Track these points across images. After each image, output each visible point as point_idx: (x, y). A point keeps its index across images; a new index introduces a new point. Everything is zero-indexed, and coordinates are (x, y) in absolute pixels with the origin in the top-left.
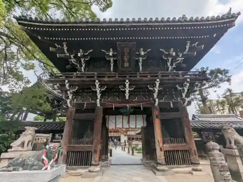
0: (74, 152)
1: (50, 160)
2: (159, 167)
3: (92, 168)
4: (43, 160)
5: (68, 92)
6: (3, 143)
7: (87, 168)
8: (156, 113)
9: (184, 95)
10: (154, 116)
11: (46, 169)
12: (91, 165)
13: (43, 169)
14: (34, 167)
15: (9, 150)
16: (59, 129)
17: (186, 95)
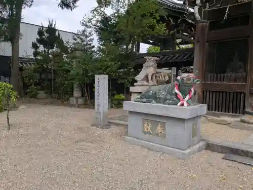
0: (213, 92)
1: (186, 96)
3: (246, 118)
4: (176, 94)
6: (127, 79)
7: (238, 116)
11: (182, 105)
12: (244, 113)
13: (179, 104)
14: (167, 101)
15: (135, 84)
16: (185, 59)
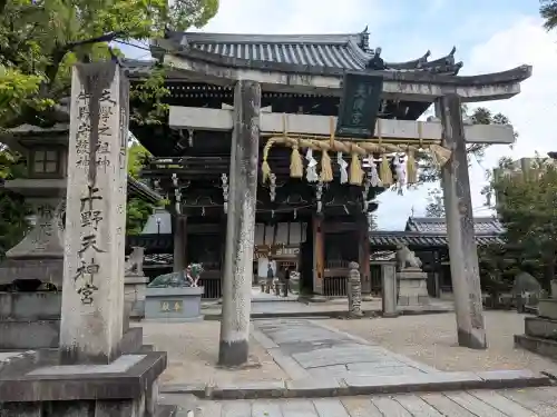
2: (317, 298)
5: (176, 191)
8: (317, 224)
9: (365, 196)
10: (315, 229)
17: (368, 195)
